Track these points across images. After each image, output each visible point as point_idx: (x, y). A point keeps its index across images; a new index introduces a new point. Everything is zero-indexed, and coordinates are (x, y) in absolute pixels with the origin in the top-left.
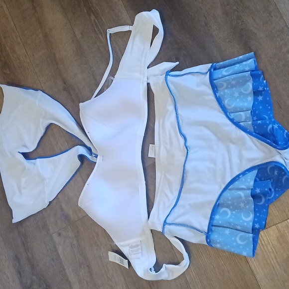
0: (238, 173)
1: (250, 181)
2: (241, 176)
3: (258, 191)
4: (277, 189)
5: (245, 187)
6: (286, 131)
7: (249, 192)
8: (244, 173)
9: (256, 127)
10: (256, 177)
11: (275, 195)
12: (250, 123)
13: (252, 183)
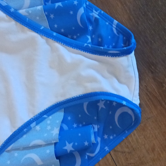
0: (26, 119)
1: (52, 129)
2: (33, 125)
3: (69, 147)
4: (106, 137)
5: (42, 143)
6: (115, 22)
7: (50, 151)
8: (39, 118)
9: (52, 16)
10: (63, 122)
11: (102, 148)
12: (40, 7)
13: (56, 132)
